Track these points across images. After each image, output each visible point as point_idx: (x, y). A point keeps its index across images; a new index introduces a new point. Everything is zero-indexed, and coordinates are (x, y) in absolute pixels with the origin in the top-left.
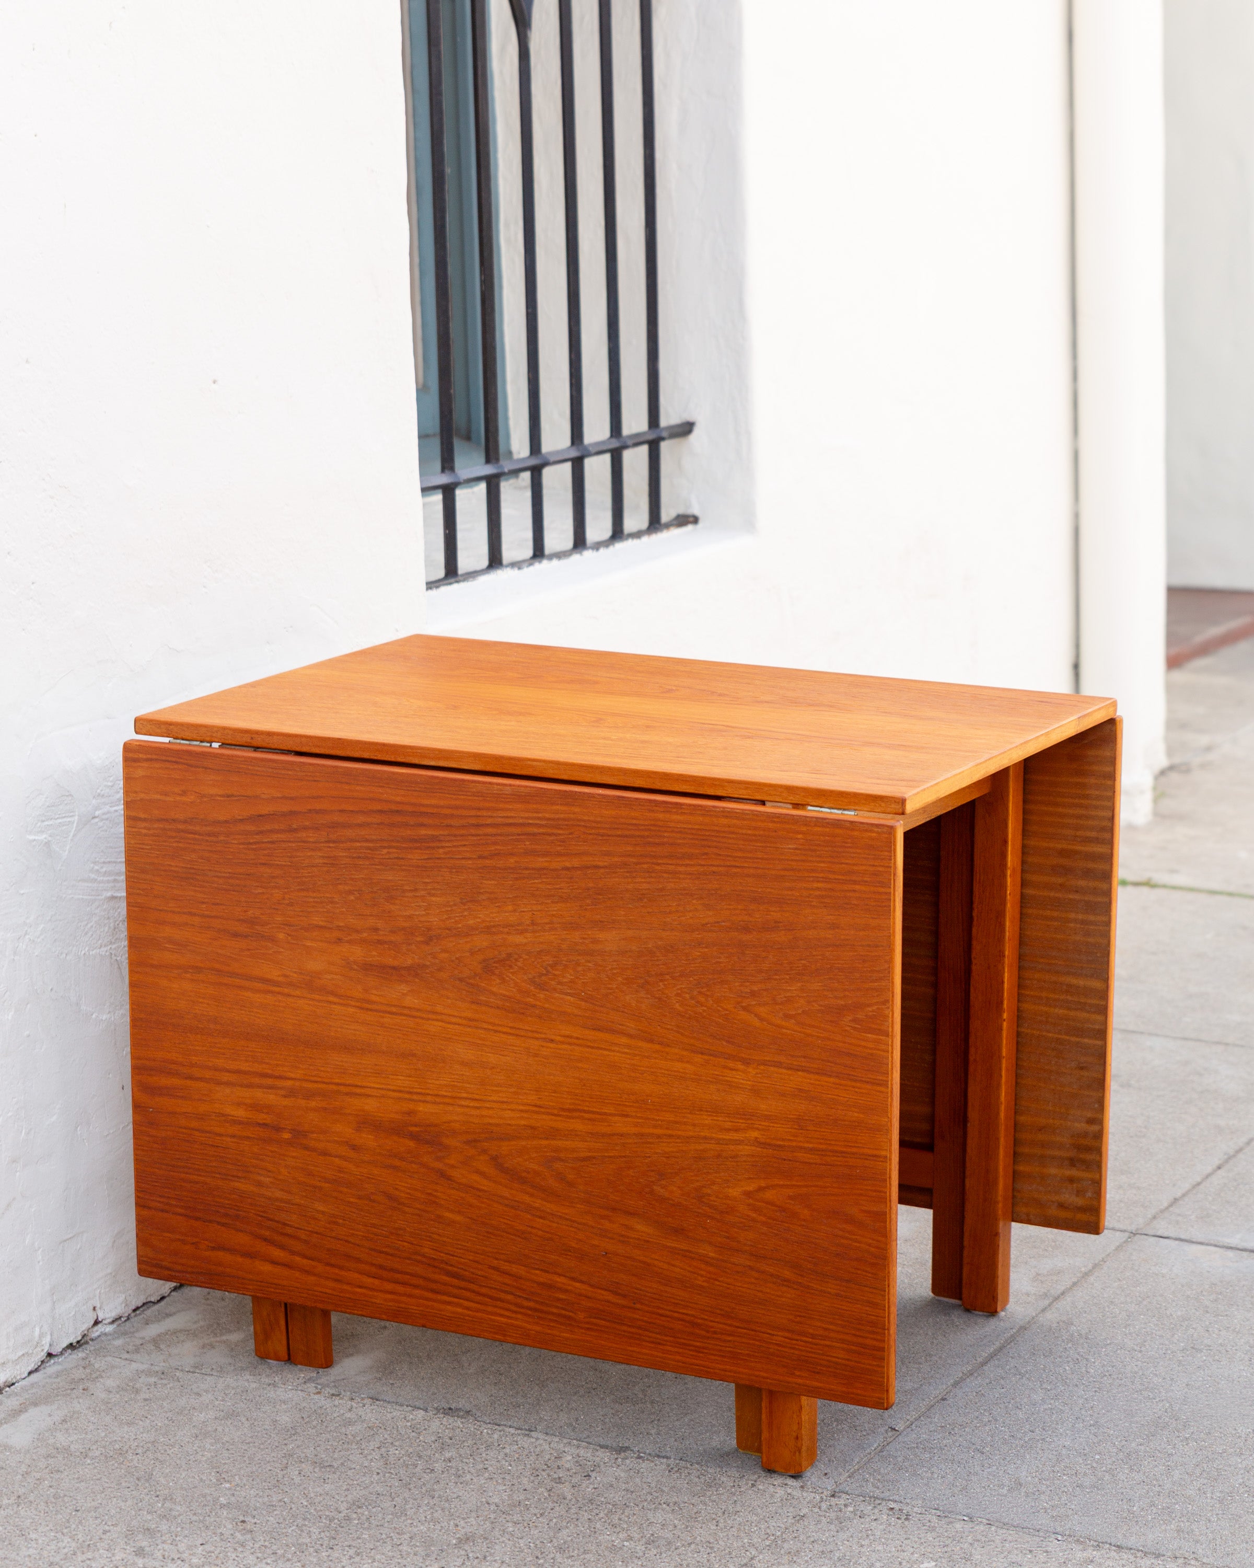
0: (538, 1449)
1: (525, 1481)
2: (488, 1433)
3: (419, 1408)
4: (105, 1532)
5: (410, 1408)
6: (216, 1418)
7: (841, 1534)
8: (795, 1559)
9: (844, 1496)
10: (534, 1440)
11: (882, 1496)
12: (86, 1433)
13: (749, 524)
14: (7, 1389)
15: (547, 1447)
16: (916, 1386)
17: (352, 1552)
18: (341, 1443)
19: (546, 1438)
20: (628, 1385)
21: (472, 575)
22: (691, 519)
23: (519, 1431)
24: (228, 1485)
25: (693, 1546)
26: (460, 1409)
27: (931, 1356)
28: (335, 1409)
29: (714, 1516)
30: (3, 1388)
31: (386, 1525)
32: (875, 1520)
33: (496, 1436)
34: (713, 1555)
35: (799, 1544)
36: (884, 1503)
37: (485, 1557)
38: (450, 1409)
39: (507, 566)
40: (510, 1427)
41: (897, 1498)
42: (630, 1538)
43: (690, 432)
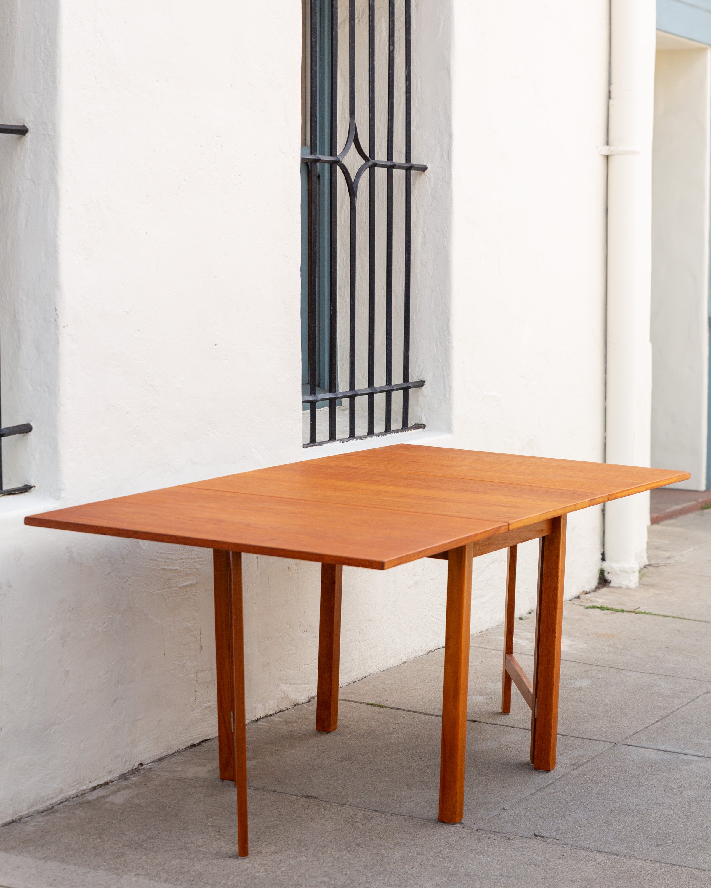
0: (347, 811)
1: (342, 822)
2: (325, 805)
3: (294, 795)
4: (159, 833)
5: (290, 795)
6: (204, 796)
7: (480, 844)
8: (459, 851)
9: (481, 831)
10: (345, 808)
11: (498, 831)
12: (147, 800)
13: (449, 429)
14: (111, 783)
15: (351, 810)
16: (515, 794)
17: (267, 843)
19: (351, 807)
21: (322, 443)
22: (422, 426)
23: (339, 805)
24: (211, 819)
25: (415, 846)
26: (312, 796)
27: (522, 784)
28: (257, 794)
29: (424, 836)
30: (109, 783)
31: (281, 835)
32: (495, 840)
33: (328, 806)
34: (424, 849)
35: (461, 847)
36: (499, 834)
37: (325, 847)
38: (308, 796)
39: (337, 440)
40: (335, 803)
41: (505, 832)
42: (388, 842)
43: (423, 385)
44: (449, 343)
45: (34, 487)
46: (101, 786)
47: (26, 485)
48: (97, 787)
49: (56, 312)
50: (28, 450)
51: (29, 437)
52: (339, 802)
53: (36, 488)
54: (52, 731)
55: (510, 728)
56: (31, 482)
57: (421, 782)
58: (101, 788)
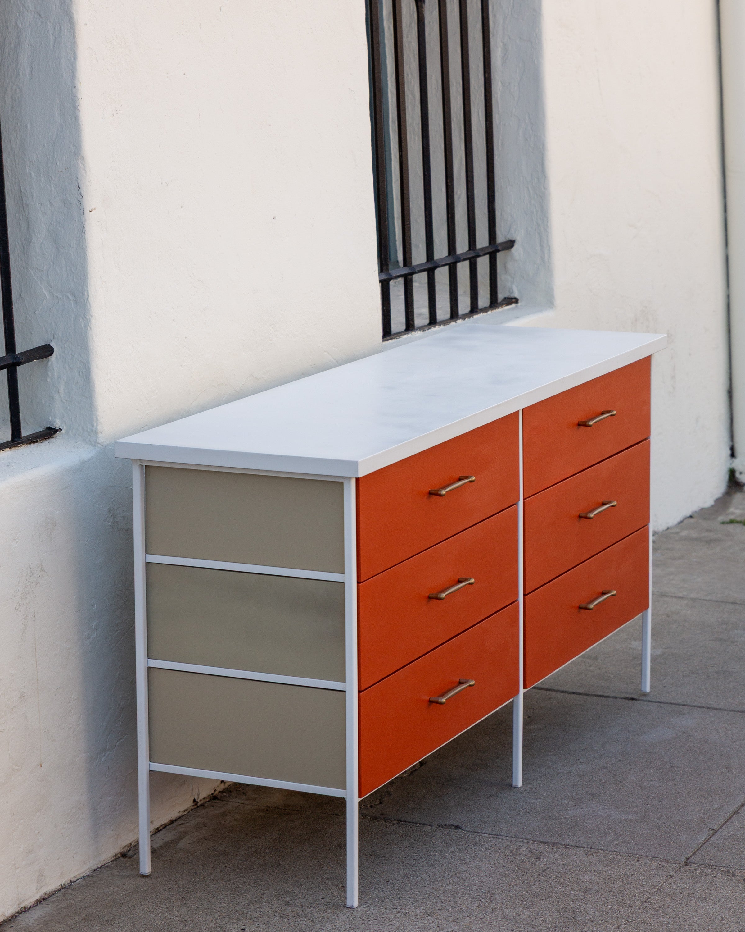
0: (505, 845)
1: (502, 861)
2: (472, 838)
3: (427, 825)
4: (262, 894)
5: (422, 825)
7: (696, 885)
8: (673, 898)
9: (693, 865)
10: (500, 840)
11: (715, 864)
13: (550, 303)
15: (509, 844)
16: (720, 806)
17: (412, 900)
18: (386, 844)
19: (508, 839)
20: (548, 809)
21: (399, 334)
22: (514, 300)
23: (491, 836)
24: (326, 868)
25: (612, 893)
26: (452, 825)
27: (724, 790)
29: (619, 877)
30: (174, 822)
31: (427, 886)
32: (714, 877)
33: (477, 839)
34: (625, 897)
35: (674, 890)
36: (717, 868)
37: (491, 902)
38: (445, 825)
39: (417, 330)
40: (484, 833)
41: (724, 865)
42: (574, 890)
43: (512, 246)
44: (544, 188)
45: (61, 430)
46: (165, 826)
47: (49, 429)
48: (160, 829)
49: (80, 192)
50: (49, 380)
51: (50, 363)
52: (490, 832)
53: (63, 431)
54: (102, 760)
55: (681, 707)
56: (55, 424)
57: (590, 794)
58: (165, 829)
